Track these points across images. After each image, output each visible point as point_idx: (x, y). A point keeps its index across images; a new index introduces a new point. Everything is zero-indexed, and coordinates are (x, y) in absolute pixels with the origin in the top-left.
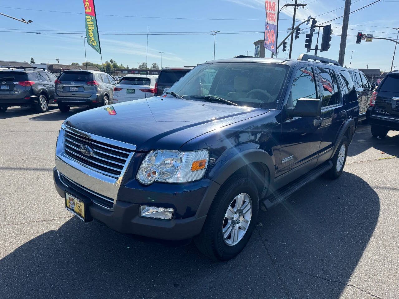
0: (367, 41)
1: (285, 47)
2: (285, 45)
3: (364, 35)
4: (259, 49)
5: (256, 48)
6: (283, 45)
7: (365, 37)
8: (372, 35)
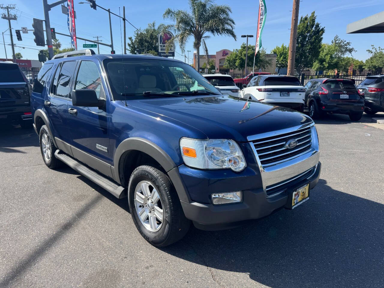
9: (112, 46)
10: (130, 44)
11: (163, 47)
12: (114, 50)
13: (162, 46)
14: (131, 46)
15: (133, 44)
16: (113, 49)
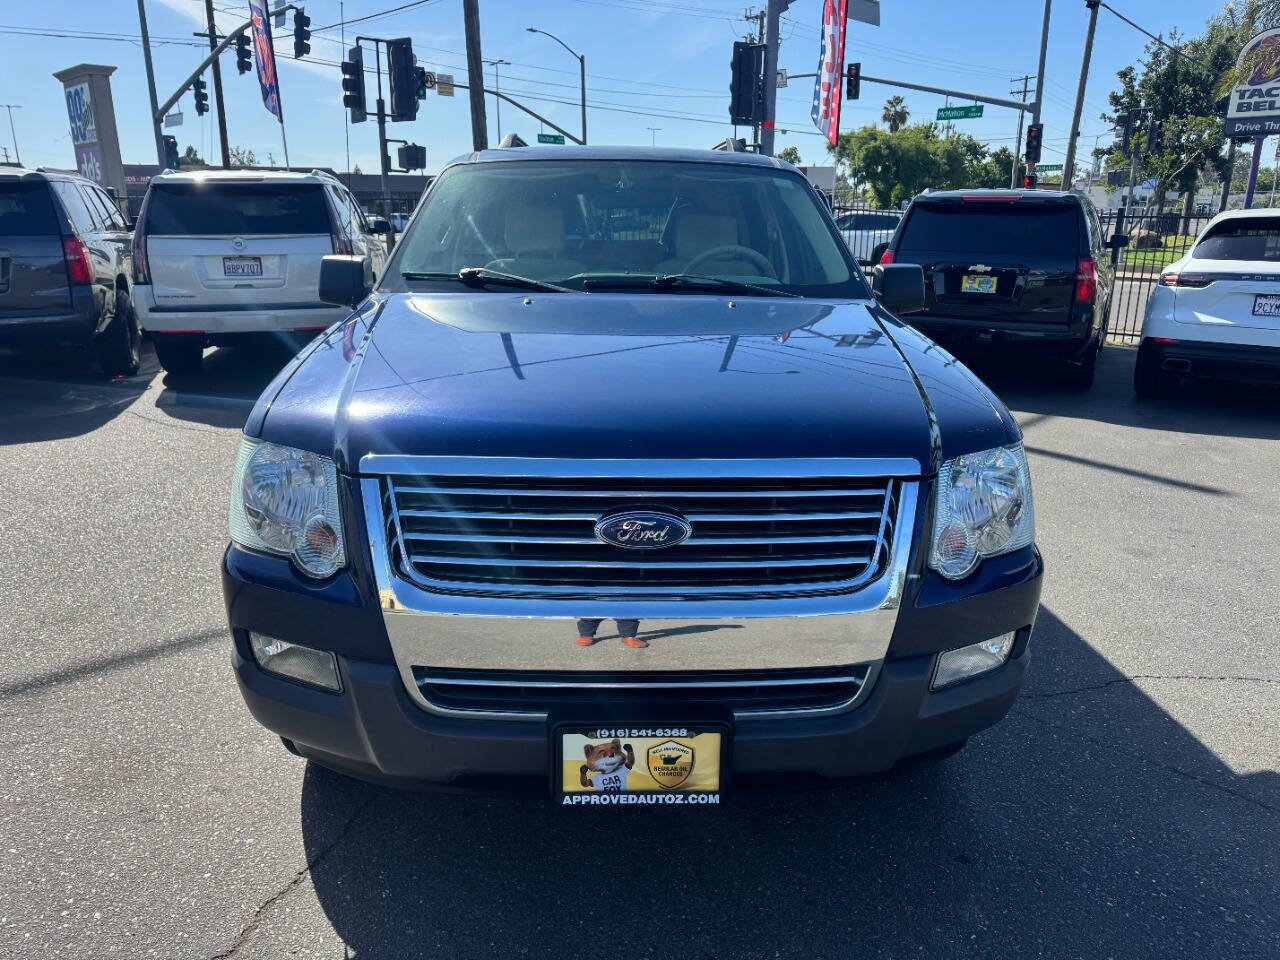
0: (440, 93)
1: (201, 98)
2: (203, 91)
3: (431, 74)
4: (86, 97)
5: (69, 96)
6: (193, 92)
7: (435, 82)
8: (450, 78)
9: (1035, 109)
10: (1120, 93)
11: (1250, 97)
12: (1041, 122)
13: (1247, 94)
14: (1121, 104)
15: (1130, 93)
16: (1036, 118)
